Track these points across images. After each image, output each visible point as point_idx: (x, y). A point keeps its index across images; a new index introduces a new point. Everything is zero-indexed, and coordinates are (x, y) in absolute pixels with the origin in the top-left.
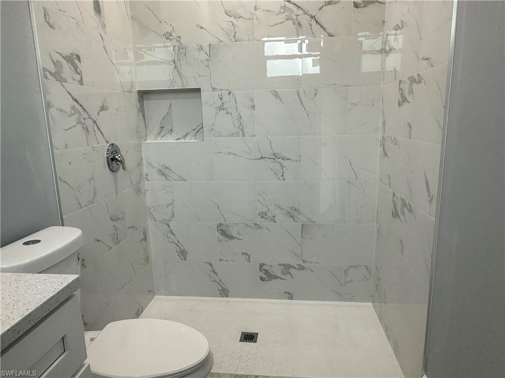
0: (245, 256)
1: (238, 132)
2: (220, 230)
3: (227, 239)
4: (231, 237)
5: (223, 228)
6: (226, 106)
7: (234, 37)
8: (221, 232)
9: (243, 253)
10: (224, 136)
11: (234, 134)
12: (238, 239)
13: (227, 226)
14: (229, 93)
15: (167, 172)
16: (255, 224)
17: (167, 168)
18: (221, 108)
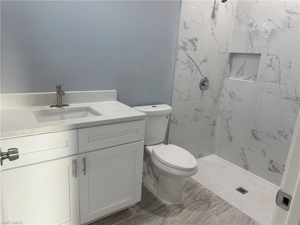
0: (263, 152)
1: (277, 81)
2: (252, 133)
3: (255, 139)
4: (258, 139)
5: (254, 132)
6: (273, 65)
7: (288, 25)
8: (253, 134)
9: (262, 150)
10: (268, 82)
11: (274, 81)
12: (261, 141)
13: (257, 132)
14: (277, 58)
15: (233, 95)
16: (274, 136)
17: (233, 93)
18: (270, 66)
